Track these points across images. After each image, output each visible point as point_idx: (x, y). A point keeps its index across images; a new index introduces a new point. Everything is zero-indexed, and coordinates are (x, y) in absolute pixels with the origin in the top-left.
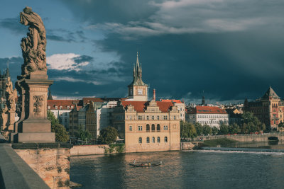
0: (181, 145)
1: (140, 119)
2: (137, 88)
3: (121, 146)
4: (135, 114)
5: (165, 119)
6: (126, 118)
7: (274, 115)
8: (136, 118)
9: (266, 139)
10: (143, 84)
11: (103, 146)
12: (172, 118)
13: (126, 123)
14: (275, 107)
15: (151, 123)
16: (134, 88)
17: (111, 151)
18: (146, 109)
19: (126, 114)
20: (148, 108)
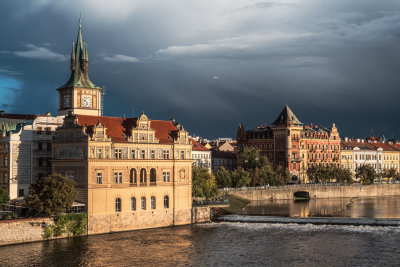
0: (194, 213)
1: (118, 156)
2: (80, 94)
3: (79, 219)
4: (109, 144)
5: (166, 157)
6: (90, 154)
7: (294, 154)
8: (111, 154)
9: (291, 196)
10: (92, 85)
11: (40, 221)
12: (177, 155)
13: (91, 165)
14: (295, 139)
15: (138, 165)
16: (76, 92)
17: (57, 232)
18: (129, 134)
19: (90, 144)
20: (134, 132)
